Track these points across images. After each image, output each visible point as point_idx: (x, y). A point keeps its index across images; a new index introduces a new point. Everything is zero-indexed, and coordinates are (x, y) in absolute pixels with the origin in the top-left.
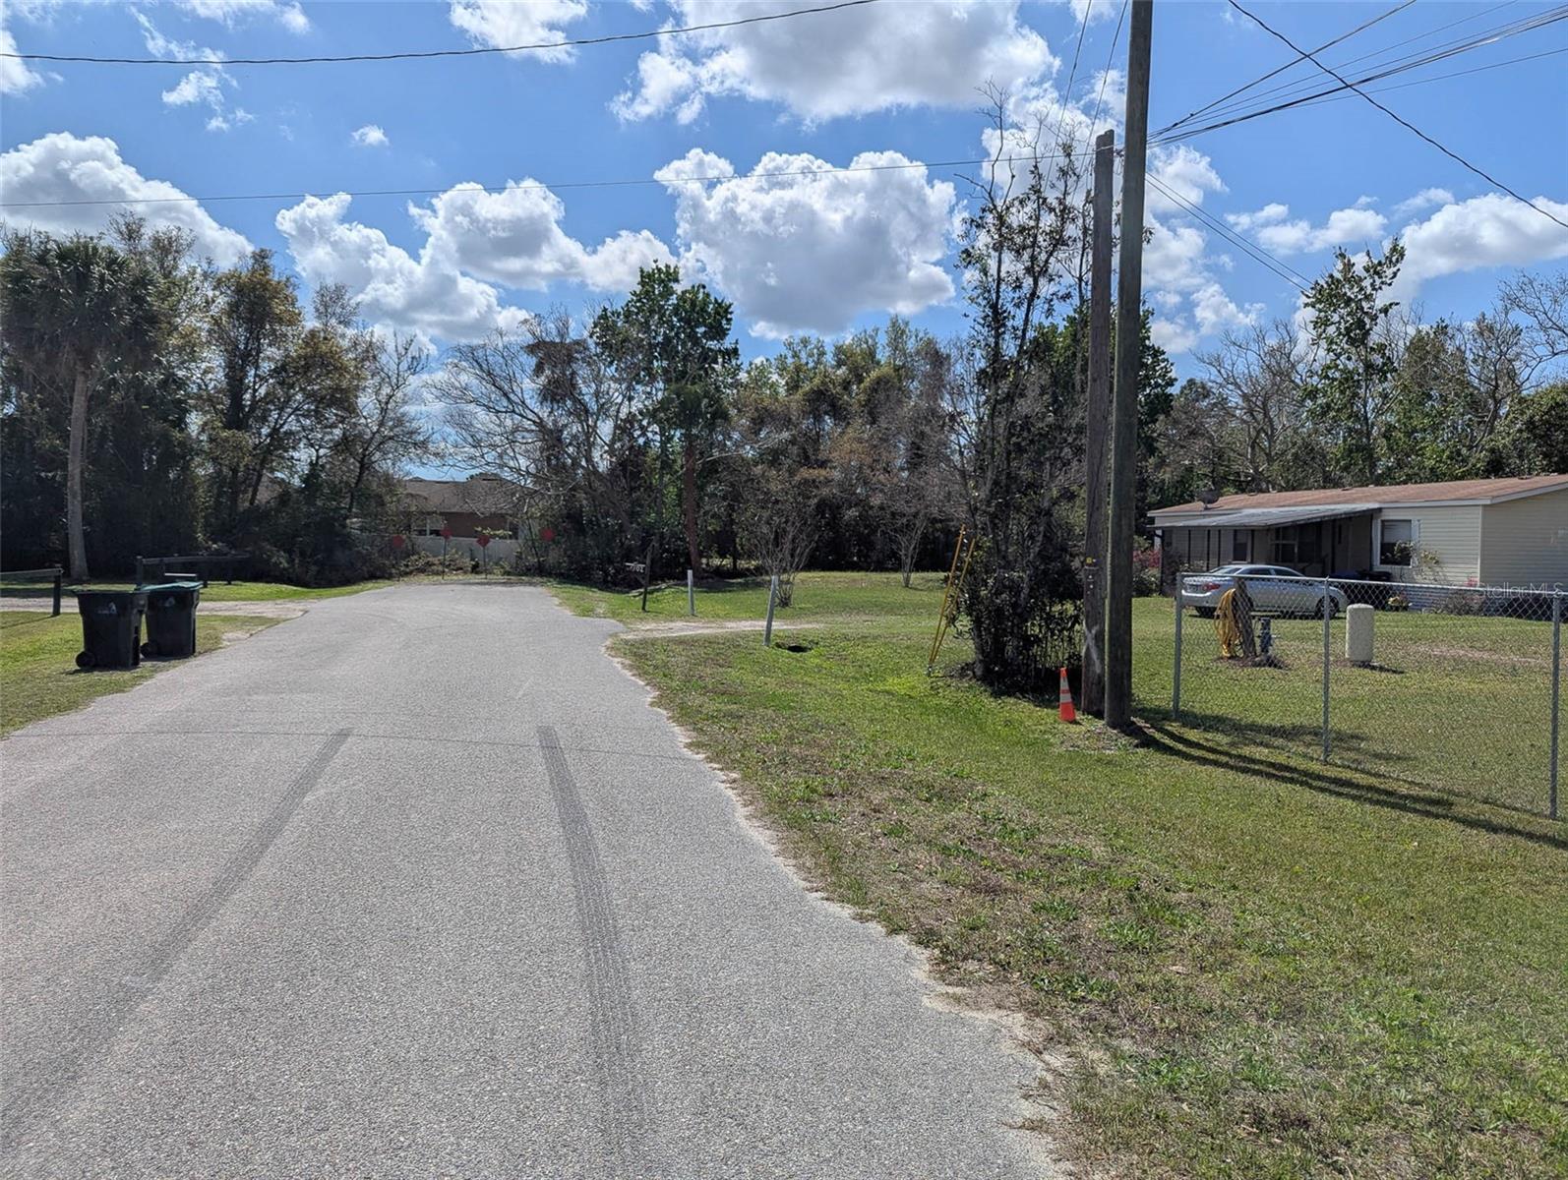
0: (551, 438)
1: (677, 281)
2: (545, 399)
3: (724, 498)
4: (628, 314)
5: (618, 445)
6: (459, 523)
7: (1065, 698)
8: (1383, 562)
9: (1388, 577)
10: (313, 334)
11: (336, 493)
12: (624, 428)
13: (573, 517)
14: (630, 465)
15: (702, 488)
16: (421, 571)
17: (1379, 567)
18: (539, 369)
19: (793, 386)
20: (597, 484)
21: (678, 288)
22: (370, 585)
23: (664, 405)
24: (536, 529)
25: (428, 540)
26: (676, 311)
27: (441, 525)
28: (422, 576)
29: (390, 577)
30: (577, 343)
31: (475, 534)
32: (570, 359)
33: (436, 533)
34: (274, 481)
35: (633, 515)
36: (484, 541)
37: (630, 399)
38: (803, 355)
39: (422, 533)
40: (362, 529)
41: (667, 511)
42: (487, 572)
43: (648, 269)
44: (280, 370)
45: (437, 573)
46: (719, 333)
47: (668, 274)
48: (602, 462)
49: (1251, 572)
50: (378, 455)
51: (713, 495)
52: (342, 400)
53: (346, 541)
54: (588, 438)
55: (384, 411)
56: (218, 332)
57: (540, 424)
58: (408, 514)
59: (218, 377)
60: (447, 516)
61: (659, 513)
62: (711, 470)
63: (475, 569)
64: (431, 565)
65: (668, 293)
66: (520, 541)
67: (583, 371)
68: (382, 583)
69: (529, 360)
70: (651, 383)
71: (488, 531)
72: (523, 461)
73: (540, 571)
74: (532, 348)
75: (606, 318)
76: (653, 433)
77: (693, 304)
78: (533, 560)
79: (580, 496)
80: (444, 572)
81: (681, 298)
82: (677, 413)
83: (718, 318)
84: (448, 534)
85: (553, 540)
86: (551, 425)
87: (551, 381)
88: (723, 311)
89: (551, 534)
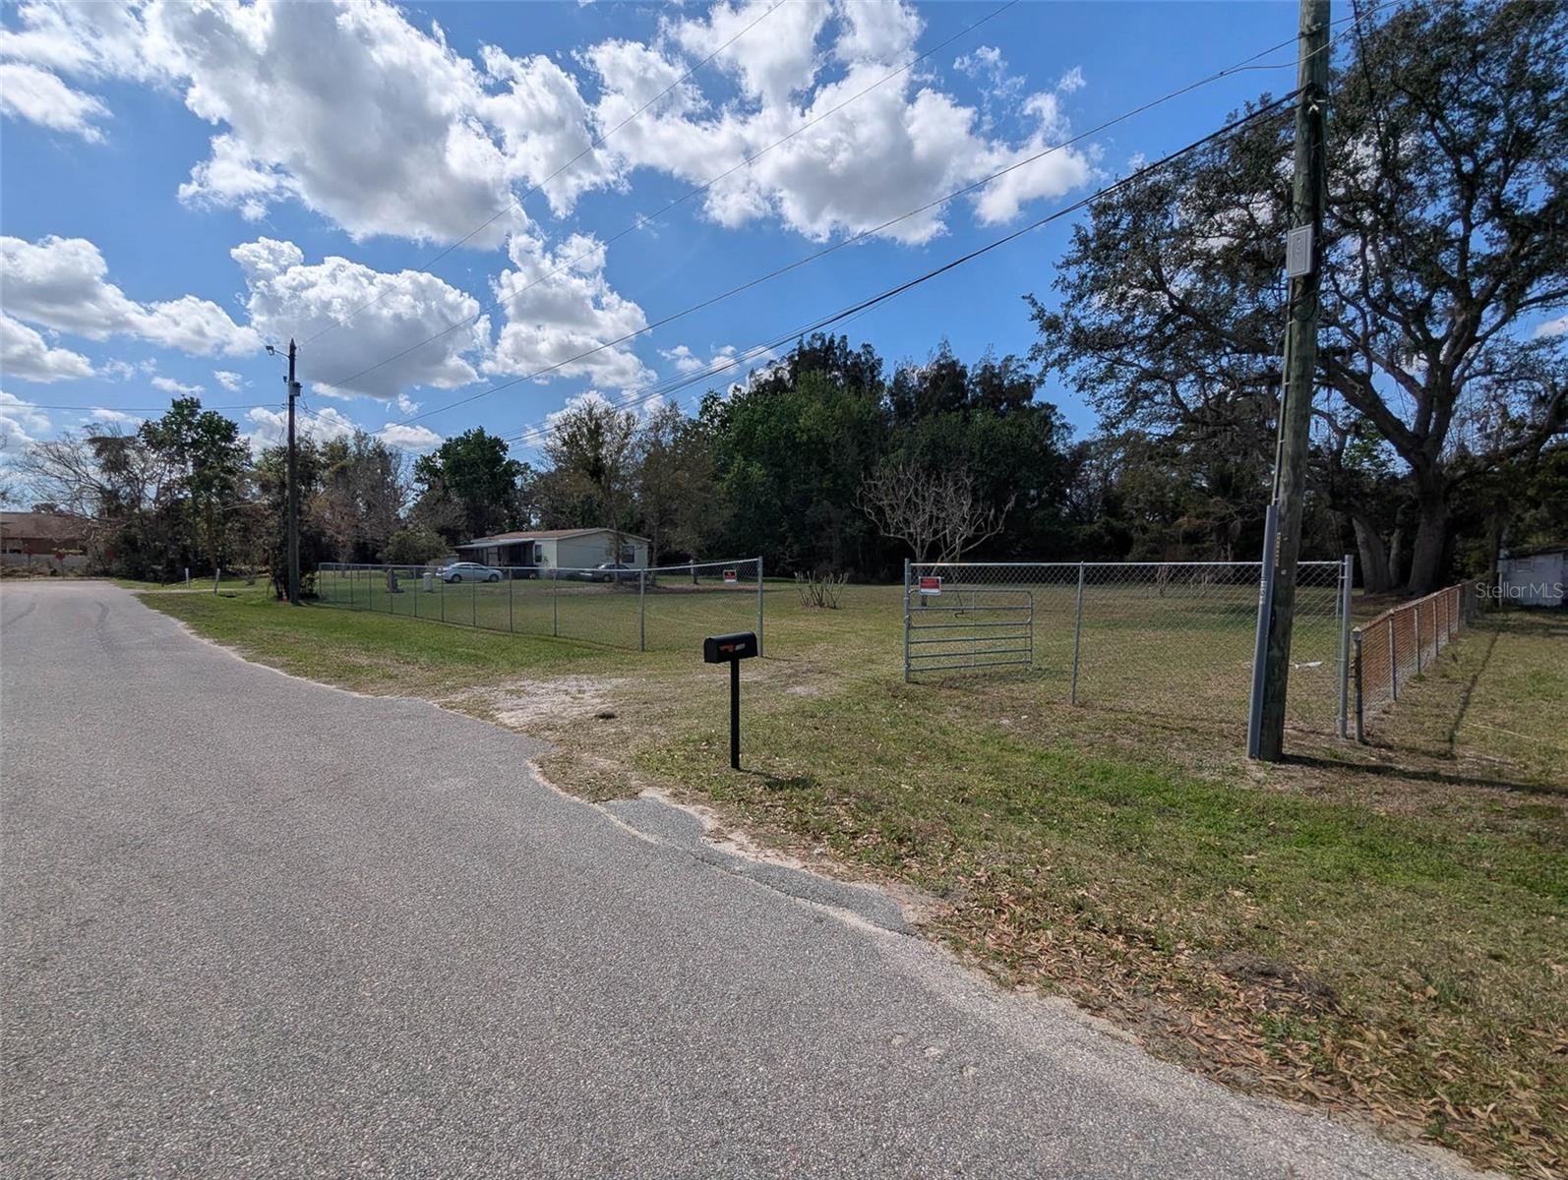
0: (109, 496)
1: (199, 407)
2: (104, 471)
3: (239, 531)
4: (165, 424)
5: (162, 499)
6: (36, 546)
7: (285, 598)
8: (536, 560)
9: (535, 566)
12: (167, 489)
13: (130, 542)
14: (172, 511)
17: (534, 563)
18: (98, 454)
20: (146, 522)
21: (201, 411)
23: (191, 478)
24: (102, 549)
26: (200, 424)
27: (22, 547)
30: (128, 438)
31: (54, 552)
32: (123, 447)
33: (20, 551)
35: (174, 540)
36: (61, 556)
41: (200, 537)
42: (64, 575)
43: (177, 399)
47: (192, 403)
48: (149, 507)
51: (231, 529)
54: (137, 500)
57: (102, 489)
60: (25, 540)
61: (194, 540)
62: (231, 514)
63: (54, 574)
65: (193, 414)
66: (90, 556)
67: (133, 455)
69: (89, 451)
70: (185, 463)
71: (63, 550)
72: (89, 509)
73: (106, 574)
74: (93, 441)
75: (149, 426)
76: (187, 493)
77: (211, 422)
78: (99, 568)
79: (133, 530)
80: (29, 577)
81: (202, 417)
82: (200, 483)
83: (228, 431)
84: (30, 553)
85: (115, 556)
86: (109, 487)
87: (108, 461)
88: (231, 427)
89: (113, 552)
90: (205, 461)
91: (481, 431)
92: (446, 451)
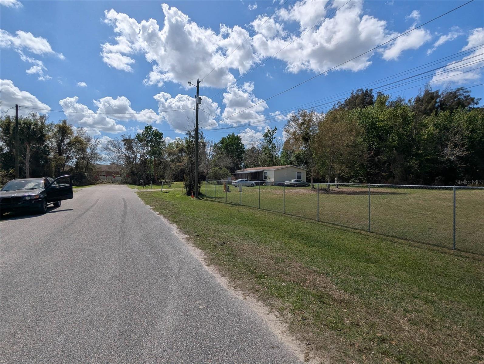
0: (127, 158)
1: (152, 128)
2: (126, 150)
3: (163, 169)
4: (143, 134)
5: (141, 158)
6: (108, 174)
7: (192, 195)
8: (264, 178)
9: (264, 181)
10: (76, 137)
11: (82, 168)
12: (143, 155)
13: (132, 172)
14: (144, 162)
15: (158, 167)
16: (101, 183)
17: (264, 179)
18: (125, 145)
19: (177, 147)
20: (137, 166)
21: (152, 130)
22: (91, 186)
23: (150, 151)
24: (125, 175)
25: (102, 177)
26: (152, 134)
27: (105, 174)
28: (101, 184)
29: (95, 184)
30: (133, 139)
31: (112, 176)
32: (131, 142)
33: (104, 176)
34: (68, 165)
35: (145, 172)
36: (114, 177)
37: (144, 150)
38: (179, 141)
39: (101, 176)
40: (88, 175)
41: (152, 171)
42: (115, 183)
43: (146, 126)
44: (69, 144)
45: (105, 183)
46: (161, 138)
47: (150, 127)
48: (138, 161)
49: (241, 180)
50: (91, 160)
51: (160, 168)
52: (83, 150)
53: (85, 177)
54: (135, 158)
55: (92, 152)
56: (55, 136)
57: (125, 155)
58: (98, 172)
59: (55, 145)
60: (106, 172)
61: (150, 172)
62: (160, 163)
63: (113, 183)
64: (103, 182)
65: (150, 130)
66: (122, 177)
67: (134, 144)
68: (93, 185)
69: (123, 143)
70: (148, 147)
71: (115, 175)
72: (122, 162)
73: (126, 183)
74: (123, 141)
75: (138, 135)
76: (148, 156)
77: (155, 133)
78: (124, 181)
79: (134, 168)
80: (106, 183)
81: (153, 132)
82: (153, 153)
83: (160, 136)
84: (106, 176)
85: (128, 177)
86: (127, 155)
87: (128, 147)
88: (161, 134)
89: (128, 175)
90: (154, 146)
91: (233, 134)
92: (223, 141)
